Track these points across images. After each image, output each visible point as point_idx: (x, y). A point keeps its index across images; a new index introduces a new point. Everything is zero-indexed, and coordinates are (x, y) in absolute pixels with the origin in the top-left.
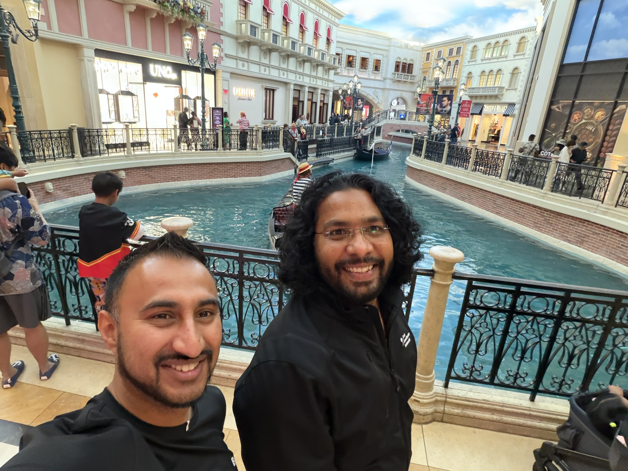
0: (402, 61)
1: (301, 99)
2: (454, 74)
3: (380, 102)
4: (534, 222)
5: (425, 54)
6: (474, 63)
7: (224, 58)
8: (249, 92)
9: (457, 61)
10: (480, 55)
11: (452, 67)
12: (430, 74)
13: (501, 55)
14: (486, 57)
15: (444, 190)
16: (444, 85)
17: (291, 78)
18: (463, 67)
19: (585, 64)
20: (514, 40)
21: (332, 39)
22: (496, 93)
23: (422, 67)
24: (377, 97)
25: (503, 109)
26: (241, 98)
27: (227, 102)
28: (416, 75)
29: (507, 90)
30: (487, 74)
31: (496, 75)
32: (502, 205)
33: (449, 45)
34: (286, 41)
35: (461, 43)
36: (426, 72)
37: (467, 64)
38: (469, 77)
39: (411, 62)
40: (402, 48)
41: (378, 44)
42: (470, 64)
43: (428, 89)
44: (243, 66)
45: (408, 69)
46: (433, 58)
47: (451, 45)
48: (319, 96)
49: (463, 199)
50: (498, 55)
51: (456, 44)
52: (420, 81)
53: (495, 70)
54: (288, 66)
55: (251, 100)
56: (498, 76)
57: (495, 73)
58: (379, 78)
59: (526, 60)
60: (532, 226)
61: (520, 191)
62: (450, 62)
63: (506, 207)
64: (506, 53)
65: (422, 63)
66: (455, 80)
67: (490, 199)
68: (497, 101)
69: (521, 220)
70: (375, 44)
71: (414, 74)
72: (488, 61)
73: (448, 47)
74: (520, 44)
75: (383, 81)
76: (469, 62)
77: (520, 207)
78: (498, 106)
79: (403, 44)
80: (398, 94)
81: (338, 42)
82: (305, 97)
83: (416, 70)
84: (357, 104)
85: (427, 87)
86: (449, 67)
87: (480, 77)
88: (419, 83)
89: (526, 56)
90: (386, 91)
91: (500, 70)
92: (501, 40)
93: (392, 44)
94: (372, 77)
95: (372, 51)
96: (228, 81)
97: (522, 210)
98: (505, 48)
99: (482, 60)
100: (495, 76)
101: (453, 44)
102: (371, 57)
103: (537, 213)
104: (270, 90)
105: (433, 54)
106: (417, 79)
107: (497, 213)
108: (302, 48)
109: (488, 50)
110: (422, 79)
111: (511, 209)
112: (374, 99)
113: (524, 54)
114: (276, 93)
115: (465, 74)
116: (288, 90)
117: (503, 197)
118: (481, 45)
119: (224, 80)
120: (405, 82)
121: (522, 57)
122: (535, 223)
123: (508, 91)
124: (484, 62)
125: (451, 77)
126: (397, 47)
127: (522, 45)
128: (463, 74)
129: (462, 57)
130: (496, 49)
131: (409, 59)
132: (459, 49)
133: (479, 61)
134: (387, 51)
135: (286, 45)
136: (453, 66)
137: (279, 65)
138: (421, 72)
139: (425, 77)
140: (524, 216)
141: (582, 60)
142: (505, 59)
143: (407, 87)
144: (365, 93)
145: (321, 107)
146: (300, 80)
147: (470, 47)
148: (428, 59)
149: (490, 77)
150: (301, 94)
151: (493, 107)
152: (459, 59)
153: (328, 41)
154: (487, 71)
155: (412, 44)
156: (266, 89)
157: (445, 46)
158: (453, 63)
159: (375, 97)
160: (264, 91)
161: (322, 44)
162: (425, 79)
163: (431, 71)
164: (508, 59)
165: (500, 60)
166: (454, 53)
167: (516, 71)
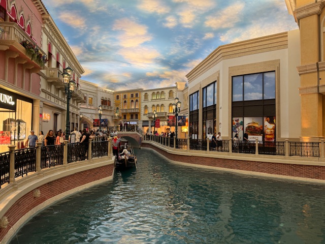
2: (136, 106)
5: (115, 96)
6: (147, 101)
7: (41, 92)
9: (137, 100)
14: (153, 98)
20: (167, 92)
27: (41, 123)
28: (112, 106)
30: (156, 106)
35: (138, 91)
36: (118, 105)
37: (143, 102)
38: (146, 108)
39: (109, 100)
44: (48, 97)
45: (108, 103)
47: (131, 92)
51: (135, 92)
52: (115, 110)
57: (160, 106)
58: (93, 108)
62: (132, 100)
64: (164, 97)
65: (115, 101)
66: (138, 109)
68: (164, 119)
70: (89, 89)
74: (170, 93)
75: (95, 110)
79: (103, 90)
86: (132, 103)
87: (152, 108)
91: (163, 104)
92: (160, 91)
93: (98, 90)
94: (89, 108)
95: (88, 93)
96: (41, 108)
98: (162, 95)
102: (88, 96)
105: (121, 96)
107: (261, 171)
109: (154, 95)
111: (270, 168)
114: (58, 117)
116: (63, 114)
118: (150, 93)
120: (107, 110)
121: (172, 99)
122: (288, 172)
124: (153, 101)
126: (101, 92)
128: (142, 106)
129: (139, 98)
130: (158, 95)
131: (107, 98)
132: (137, 95)
133: (150, 100)
134: (96, 93)
136: (135, 103)
137: (62, 98)
138: (115, 105)
143: (108, 113)
144: (86, 117)
147: (143, 94)
148: (118, 99)
149: (158, 108)
151: (163, 122)
155: (108, 90)
156: (55, 114)
157: (128, 93)
158: (134, 101)
159: (92, 120)
160: (53, 116)
162: (118, 109)
163: (121, 104)
164: (166, 100)
165: (161, 100)
166: (134, 96)
167: (171, 105)
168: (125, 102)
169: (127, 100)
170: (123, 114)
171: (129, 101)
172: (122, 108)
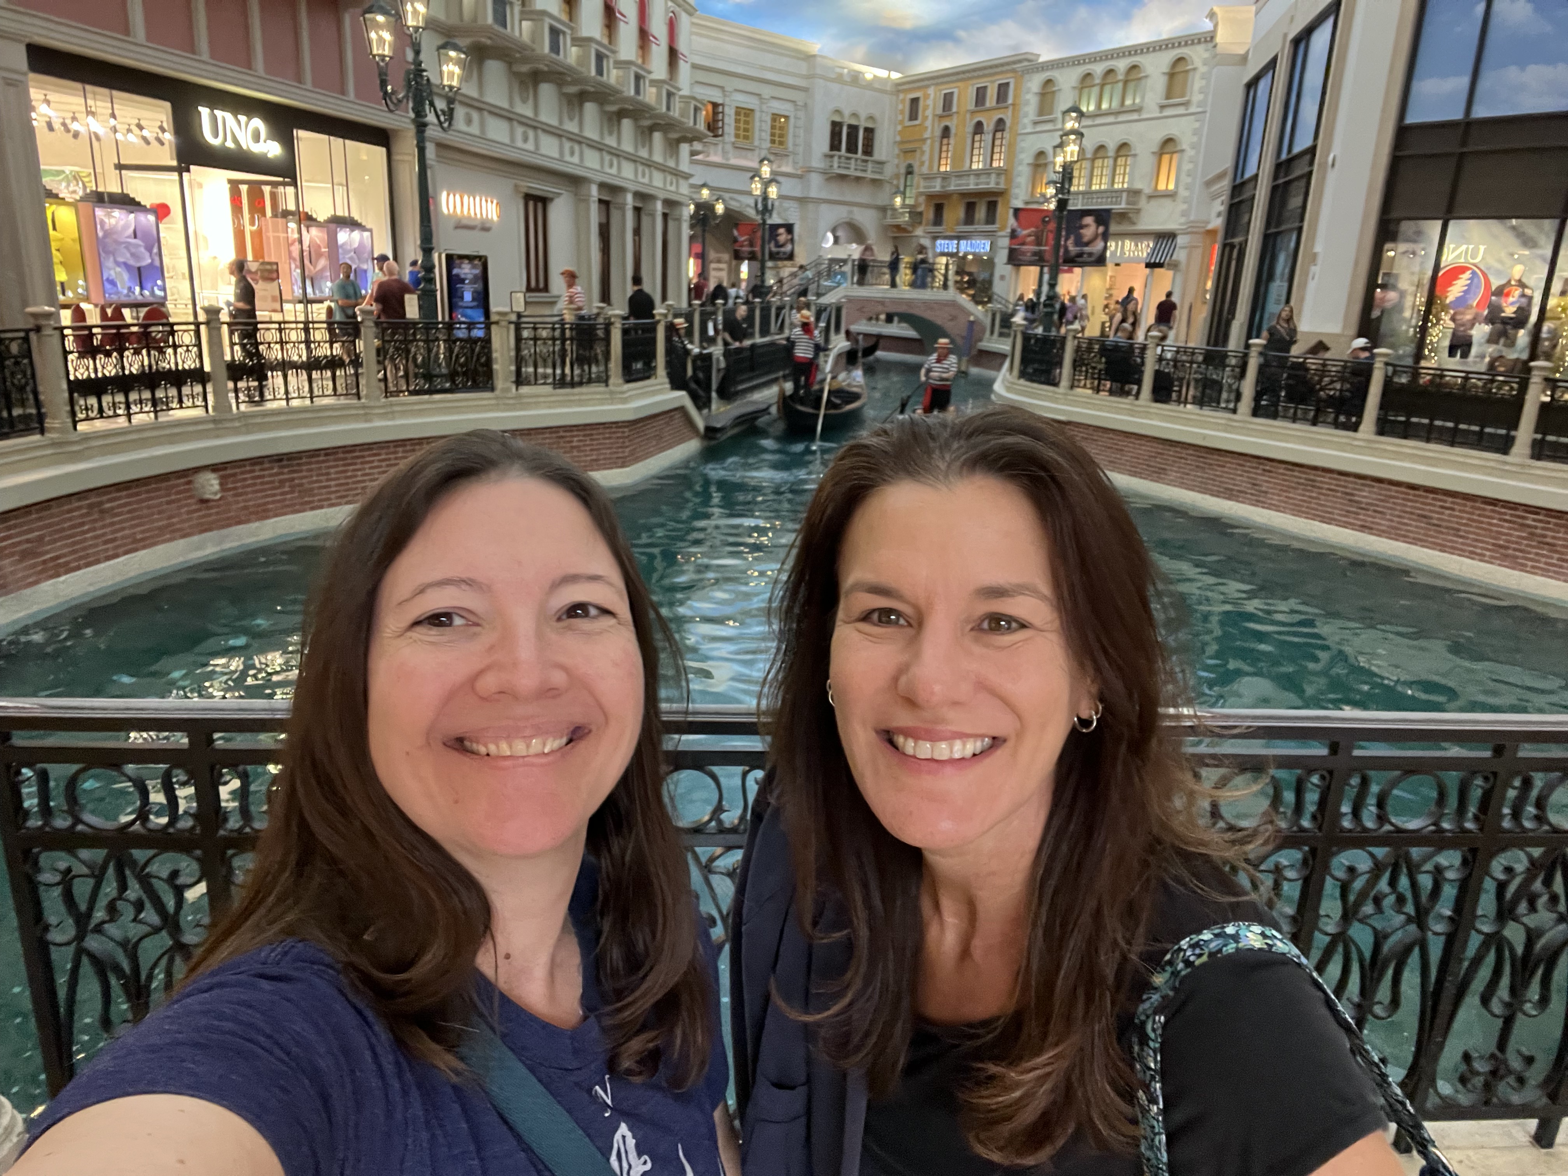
0: (848, 120)
2: (996, 156)
5: (903, 101)
6: (1049, 127)
8: (484, 205)
9: (1001, 121)
11: (988, 137)
12: (926, 158)
13: (1123, 104)
16: (972, 187)
17: (592, 163)
18: (1020, 138)
20: (1156, 66)
21: (682, 51)
22: (1123, 206)
23: (898, 138)
25: (1144, 249)
26: (465, 222)
28: (883, 158)
29: (1150, 197)
30: (1089, 156)
31: (1116, 159)
33: (974, 77)
35: (1008, 71)
36: (913, 151)
37: (1029, 130)
38: (1039, 166)
39: (870, 125)
40: (845, 83)
41: (780, 72)
42: (1039, 128)
43: (922, 199)
44: (469, 121)
45: (866, 143)
46: (929, 113)
47: (979, 76)
50: (1115, 104)
51: (995, 74)
52: (897, 176)
53: (1112, 146)
54: (580, 127)
55: (489, 230)
56: (1121, 161)
57: (1111, 153)
59: (1192, 117)
62: (979, 124)
63: (1390, 508)
64: (1137, 101)
65: (899, 128)
66: (1000, 172)
67: (1332, 489)
70: (771, 70)
71: (880, 156)
72: (1089, 122)
73: (973, 82)
74: (1172, 75)
75: (800, 177)
76: (1036, 123)
78: (1127, 242)
79: (845, 71)
80: (840, 213)
81: (692, 65)
82: (626, 224)
83: (883, 148)
85: (921, 194)
86: (977, 137)
88: (895, 182)
89: (1193, 109)
90: (811, 206)
91: (1125, 145)
92: (1121, 65)
93: (817, 71)
95: (766, 91)
97: (1448, 515)
98: (1132, 86)
100: (1111, 161)
101: (985, 75)
102: (764, 107)
104: (537, 198)
105: (930, 102)
106: (889, 171)
109: (1086, 90)
110: (903, 171)
113: (1186, 104)
114: (552, 211)
115: (1026, 157)
116: (584, 201)
118: (1068, 81)
120: (858, 179)
121: (1181, 110)
123: (1154, 202)
125: (988, 167)
126: (832, 80)
127: (1179, 79)
128: (1022, 156)
129: (1014, 110)
130: (1108, 89)
131: (863, 115)
132: (1003, 89)
134: (806, 90)
136: (990, 136)
137: (560, 122)
138: (896, 151)
139: (910, 166)
142: (1135, 116)
143: (862, 195)
146: (612, 172)
147: (1035, 83)
148: (913, 115)
149: (1098, 163)
150: (614, 214)
152: (1006, 114)
153: (673, 54)
155: (869, 72)
156: (528, 197)
157: (963, 80)
158: (989, 126)
161: (659, 64)
162: (909, 171)
163: (926, 147)
164: (1144, 116)
165: (1122, 118)
166: (991, 99)
167: (1170, 148)
168: (946, 132)
169: (953, 123)
170: (930, 197)
171: (962, 126)
172: (931, 167)
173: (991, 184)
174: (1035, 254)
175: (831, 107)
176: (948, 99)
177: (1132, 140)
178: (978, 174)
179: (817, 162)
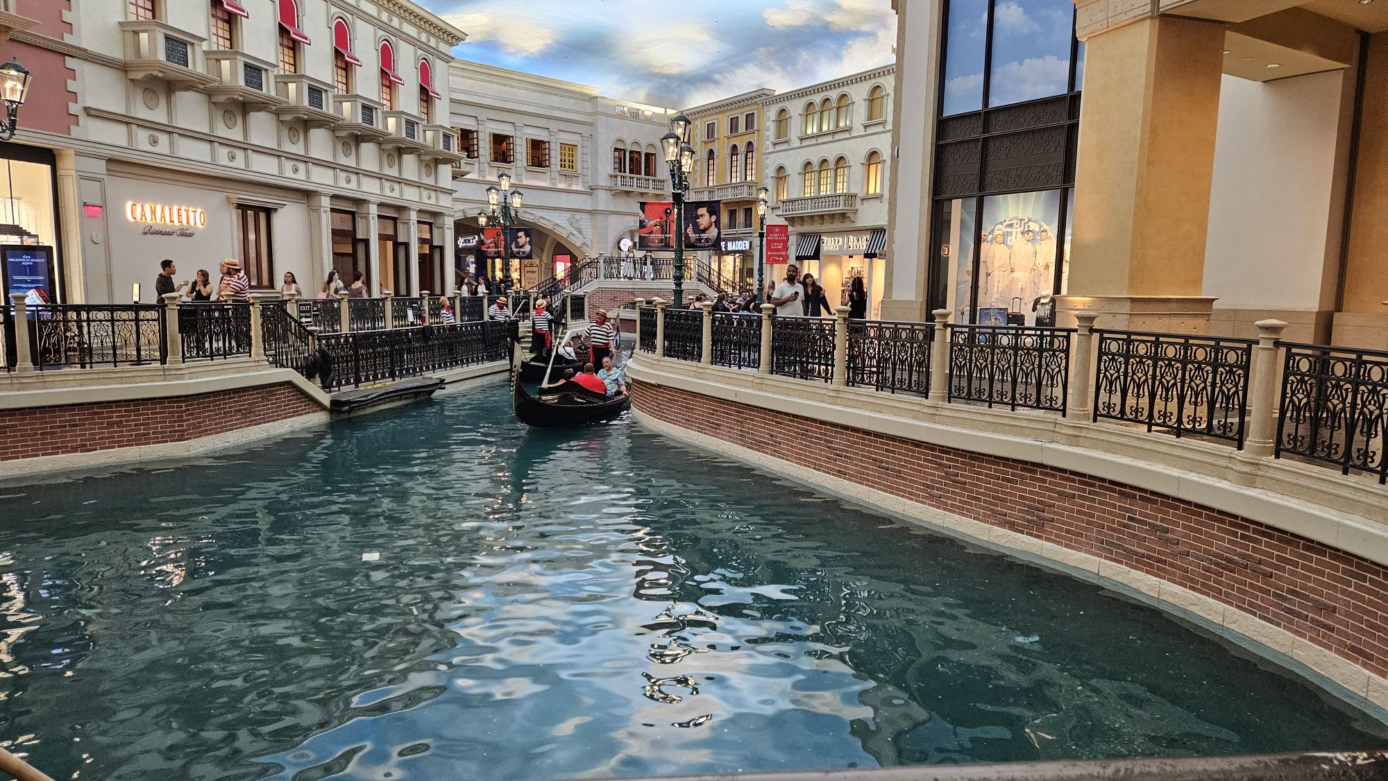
0: (629, 147)
1: (359, 236)
2: (749, 172)
3: (589, 243)
4: (924, 485)
6: (785, 146)
7: (83, 119)
8: (184, 214)
9: (750, 144)
10: (794, 132)
11: (741, 157)
12: (698, 175)
13: (837, 126)
14: (809, 132)
15: (714, 429)
16: (733, 197)
17: (321, 178)
18: (764, 157)
19: (987, 116)
20: (859, 94)
21: (437, 90)
22: (841, 208)
24: (580, 231)
25: (862, 244)
26: (155, 228)
27: (99, 239)
28: (664, 178)
29: (863, 200)
30: (816, 168)
31: (836, 170)
32: (847, 451)
33: (728, 110)
34: (292, 87)
35: (751, 104)
37: (771, 149)
38: (781, 178)
39: (651, 151)
40: (626, 118)
41: (566, 110)
42: (779, 148)
44: (154, 142)
45: (647, 166)
46: (698, 139)
47: (731, 109)
48: (414, 228)
49: (758, 446)
50: (832, 127)
51: (743, 106)
53: (832, 160)
54: (306, 149)
55: (191, 235)
56: (840, 172)
57: (832, 166)
58: (580, 188)
60: (924, 497)
61: (880, 408)
62: (735, 147)
63: (855, 454)
64: (848, 123)
66: (751, 185)
67: (817, 438)
68: (847, 225)
69: (895, 483)
70: (559, 109)
71: (659, 176)
72: (813, 141)
73: (727, 114)
74: (871, 101)
75: (590, 194)
76: (775, 144)
77: (887, 450)
78: (851, 237)
79: (626, 109)
81: (452, 101)
82: (372, 229)
83: (661, 170)
84: (517, 243)
86: (734, 158)
87: (802, 177)
89: (889, 127)
90: (599, 217)
91: (841, 158)
92: (834, 95)
93: (600, 109)
94: (561, 186)
95: (554, 126)
96: (99, 180)
97: (893, 458)
98: (843, 111)
99: (802, 140)
100: (833, 172)
101: (735, 108)
103: (925, 460)
104: (257, 209)
105: (697, 131)
107: (841, 473)
108: (347, 106)
109: (810, 117)
111: (869, 458)
112: (571, 236)
113: (885, 123)
114: (277, 219)
115: (771, 172)
116: (314, 210)
117: (846, 428)
118: (795, 108)
119: (82, 178)
120: (642, 194)
121: (879, 129)
122: (928, 486)
123: (865, 203)
124: (805, 143)
125: (743, 180)
126: (614, 116)
127: (877, 102)
128: (767, 171)
129: (759, 134)
130: (826, 114)
131: (644, 143)
132: (749, 118)
133: (795, 143)
134: (591, 124)
135: (295, 94)
136: (744, 156)
137: (279, 144)
140: (900, 472)
141: (978, 106)
142: (847, 135)
144: (547, 223)
145: (422, 257)
146: (350, 187)
147: (772, 112)
149: (823, 174)
150: (360, 223)
151: (841, 239)
152: (753, 138)
153: (426, 95)
154: (816, 161)
155: (649, 110)
156: (242, 208)
157: (721, 113)
158: (742, 148)
159: (575, 232)
160: (234, 216)
161: (408, 100)
163: (697, 167)
164: (854, 134)
165: (837, 137)
166: (742, 128)
167: (874, 159)
168: (711, 154)
169: (715, 147)
171: (722, 150)
172: (702, 183)
173: (744, 194)
174: (661, 241)
175: (614, 137)
176: (710, 130)
177: (847, 154)
178: (735, 187)
179: (603, 181)
